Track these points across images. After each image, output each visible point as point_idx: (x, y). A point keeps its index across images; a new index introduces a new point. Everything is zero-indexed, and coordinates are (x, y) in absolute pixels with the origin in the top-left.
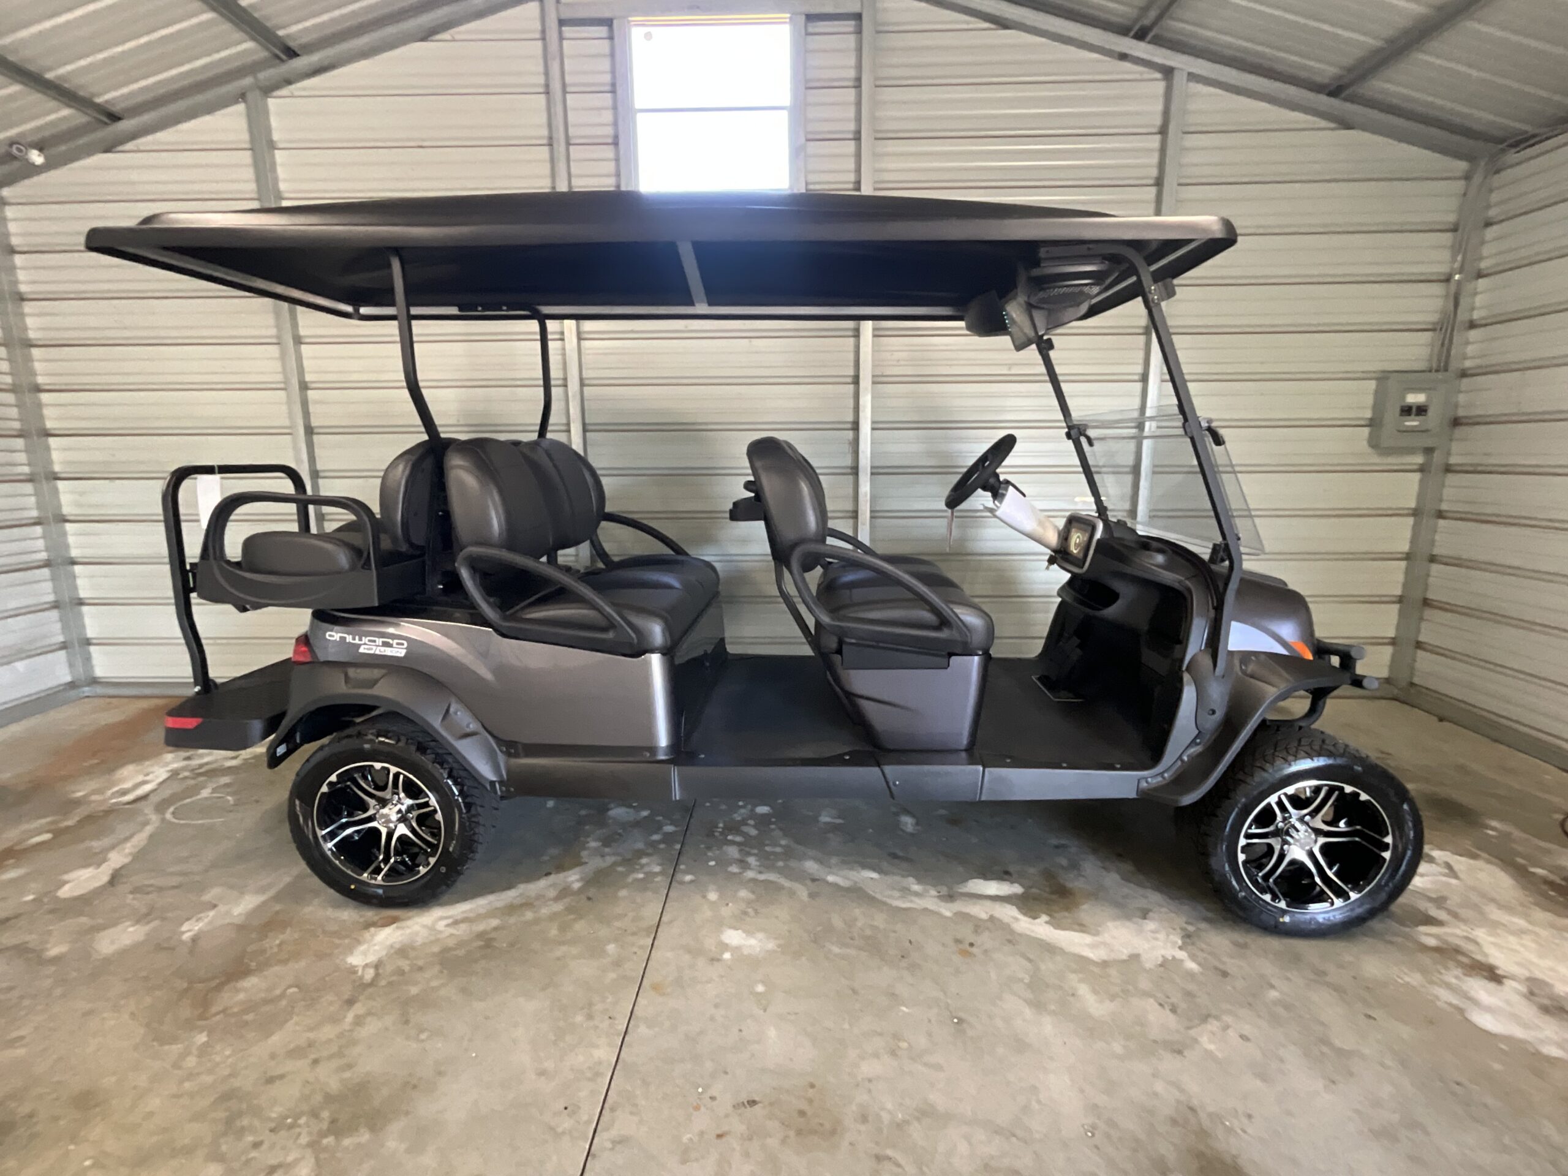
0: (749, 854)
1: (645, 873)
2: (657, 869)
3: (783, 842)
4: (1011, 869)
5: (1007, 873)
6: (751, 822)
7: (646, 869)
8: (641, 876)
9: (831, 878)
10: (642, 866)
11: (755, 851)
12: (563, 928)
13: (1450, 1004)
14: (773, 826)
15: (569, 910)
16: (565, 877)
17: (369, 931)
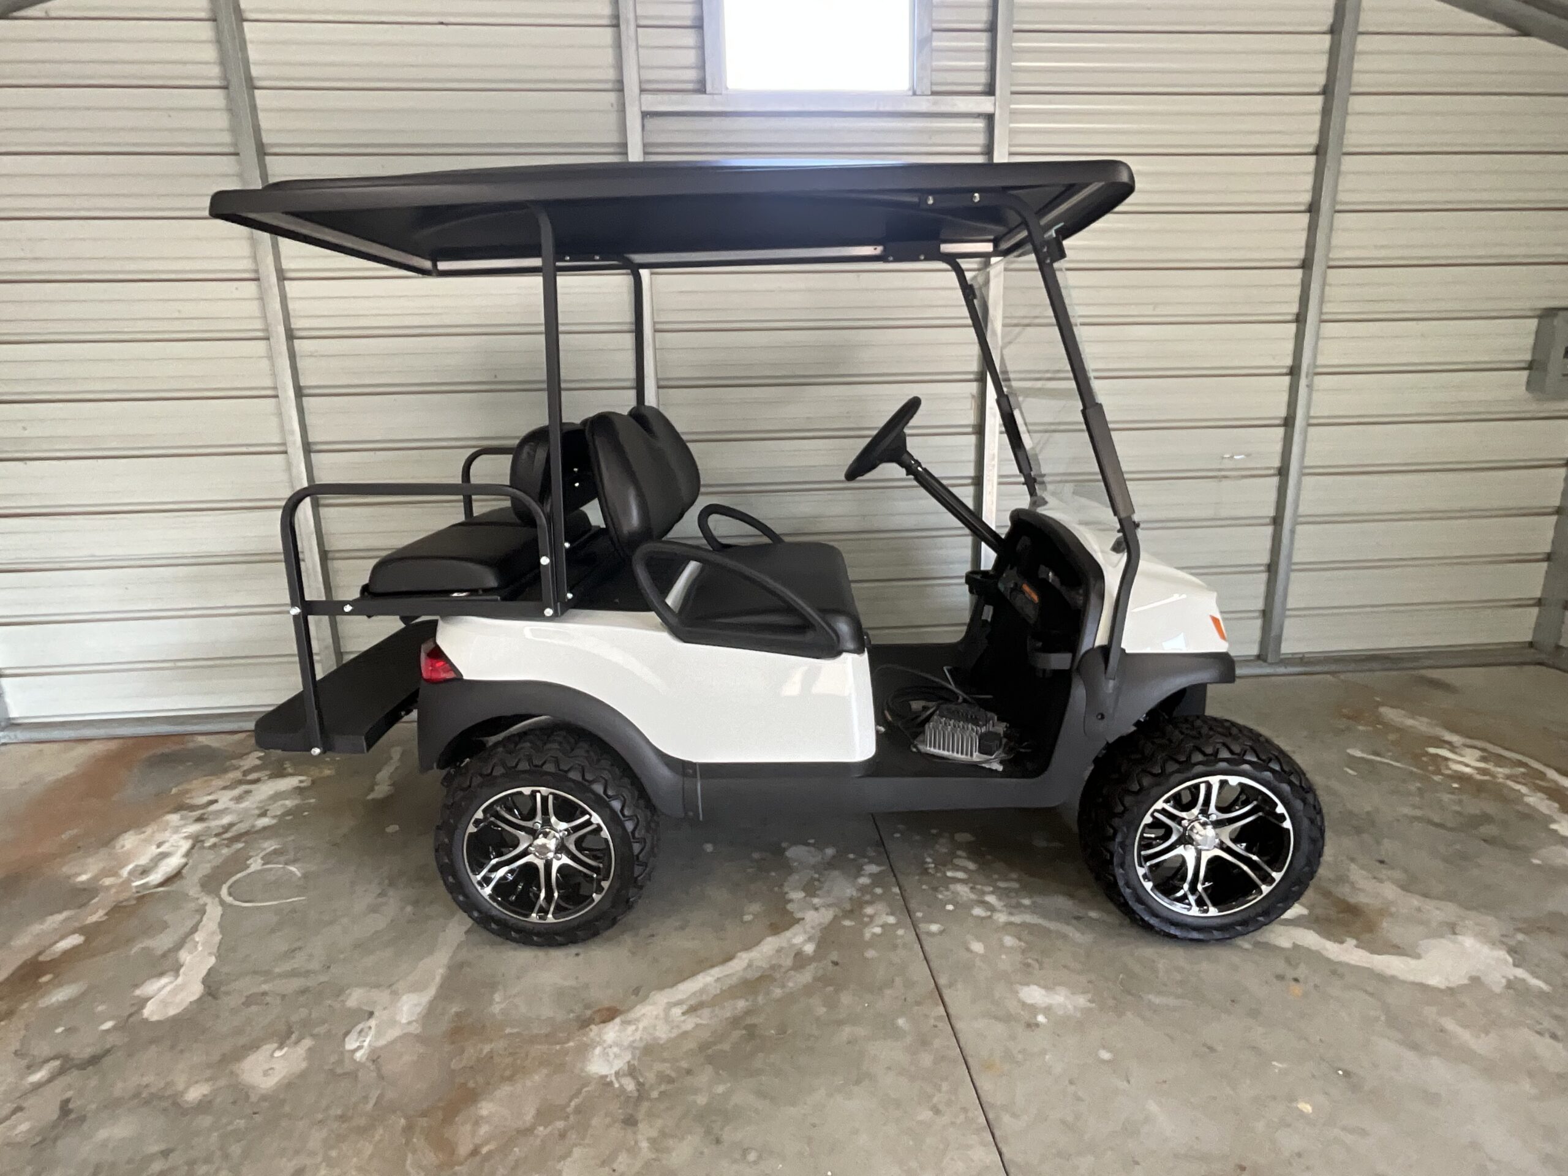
0: (984, 893)
1: (882, 927)
2: (891, 920)
3: (1014, 876)
6: (960, 853)
7: (878, 922)
8: (878, 930)
10: (871, 917)
11: (989, 889)
12: (831, 1004)
15: (822, 980)
16: (790, 939)
17: (591, 1030)
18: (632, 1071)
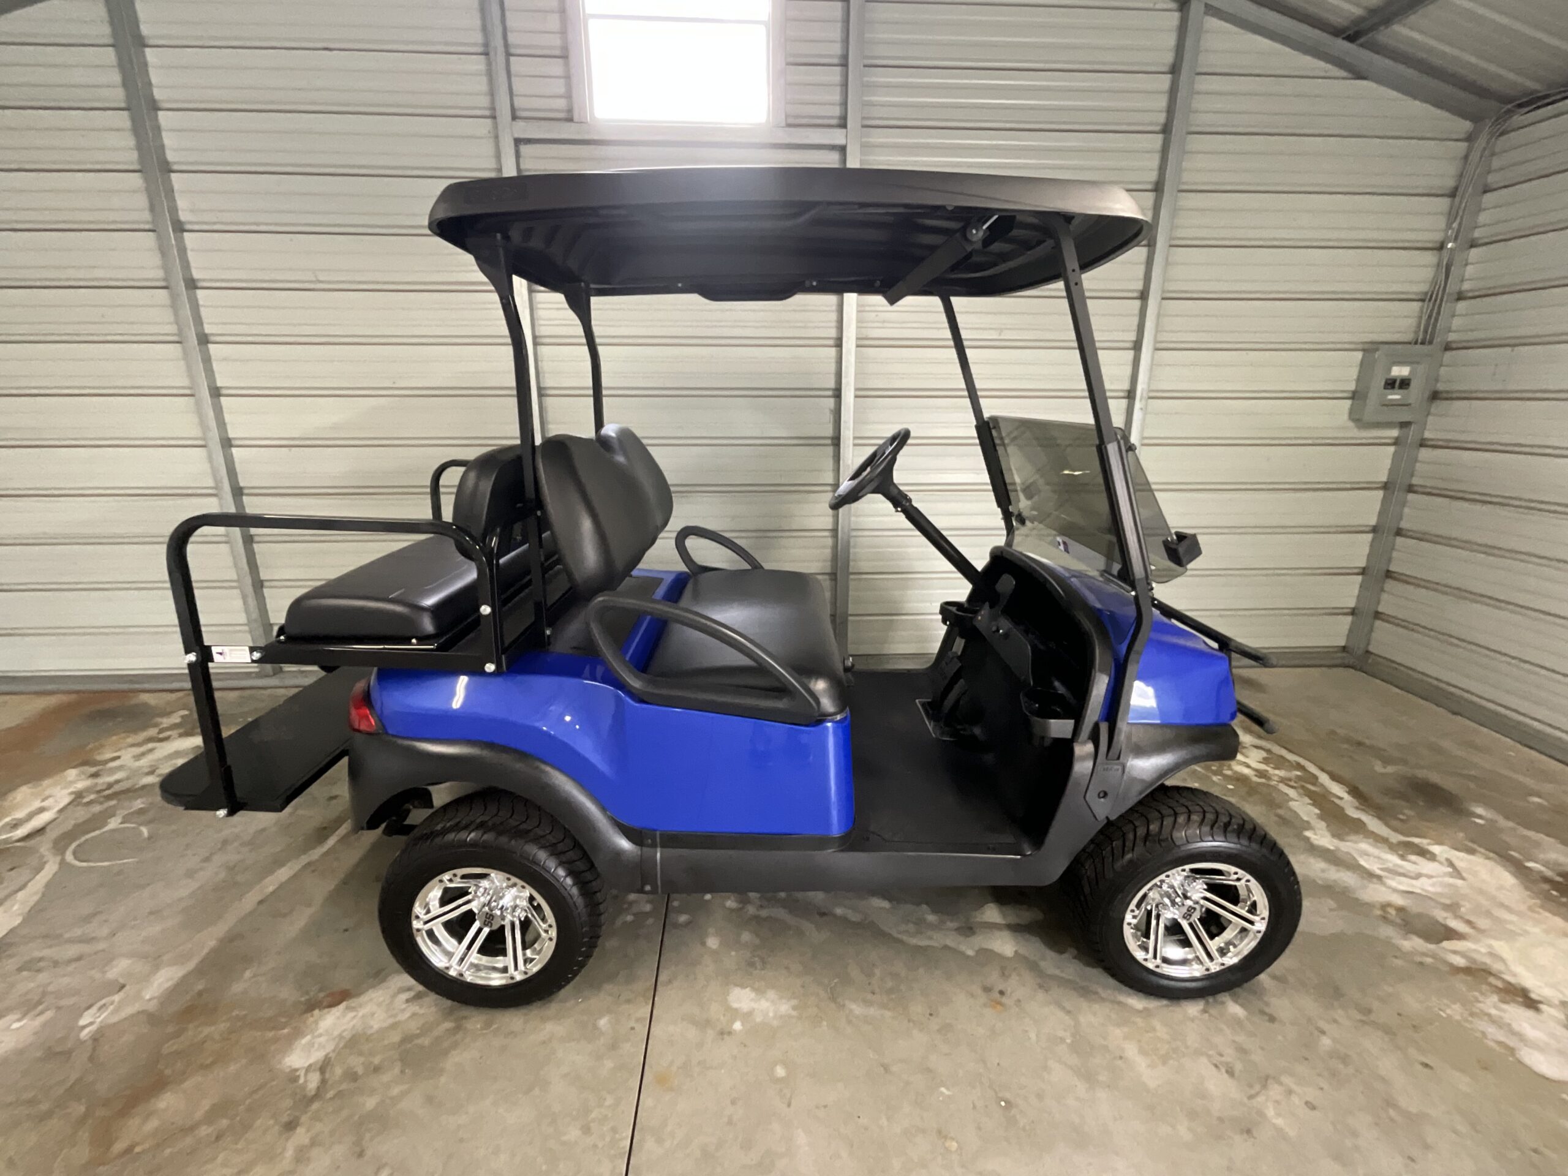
1: (634, 915)
2: (648, 908)
7: (635, 909)
8: (630, 918)
10: (631, 904)
13: (1500, 1043)
17: (312, 1016)
18: (324, 1067)
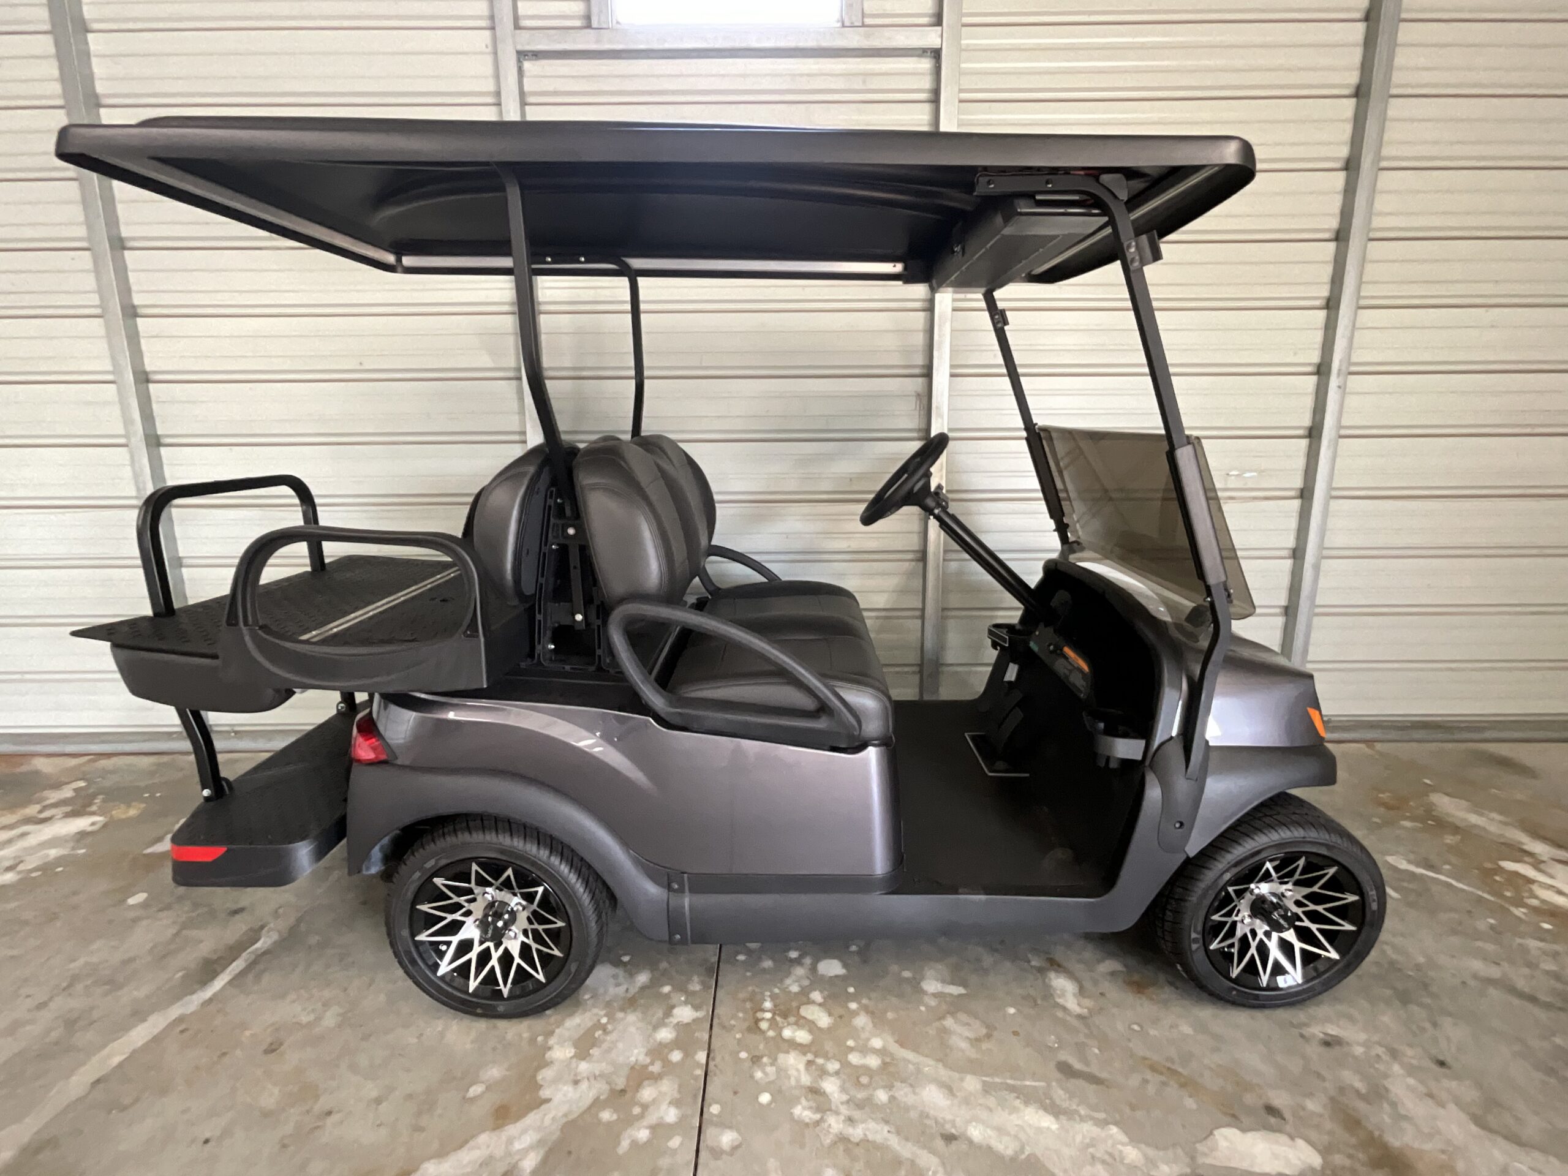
0: (823, 1073)
1: (653, 1128)
3: (877, 1043)
4: (1280, 1099)
5: (1271, 1110)
6: (816, 996)
7: (652, 1118)
8: (643, 1135)
9: (976, 1133)
10: (645, 1107)
11: (833, 1066)
14: (853, 1006)
16: (510, 1141)
